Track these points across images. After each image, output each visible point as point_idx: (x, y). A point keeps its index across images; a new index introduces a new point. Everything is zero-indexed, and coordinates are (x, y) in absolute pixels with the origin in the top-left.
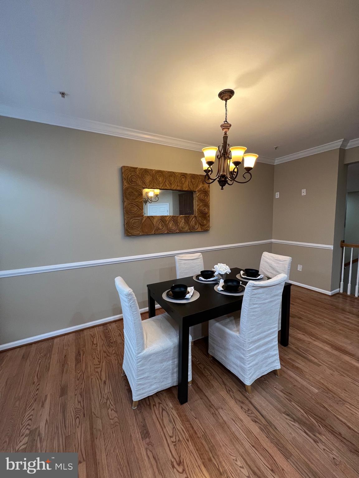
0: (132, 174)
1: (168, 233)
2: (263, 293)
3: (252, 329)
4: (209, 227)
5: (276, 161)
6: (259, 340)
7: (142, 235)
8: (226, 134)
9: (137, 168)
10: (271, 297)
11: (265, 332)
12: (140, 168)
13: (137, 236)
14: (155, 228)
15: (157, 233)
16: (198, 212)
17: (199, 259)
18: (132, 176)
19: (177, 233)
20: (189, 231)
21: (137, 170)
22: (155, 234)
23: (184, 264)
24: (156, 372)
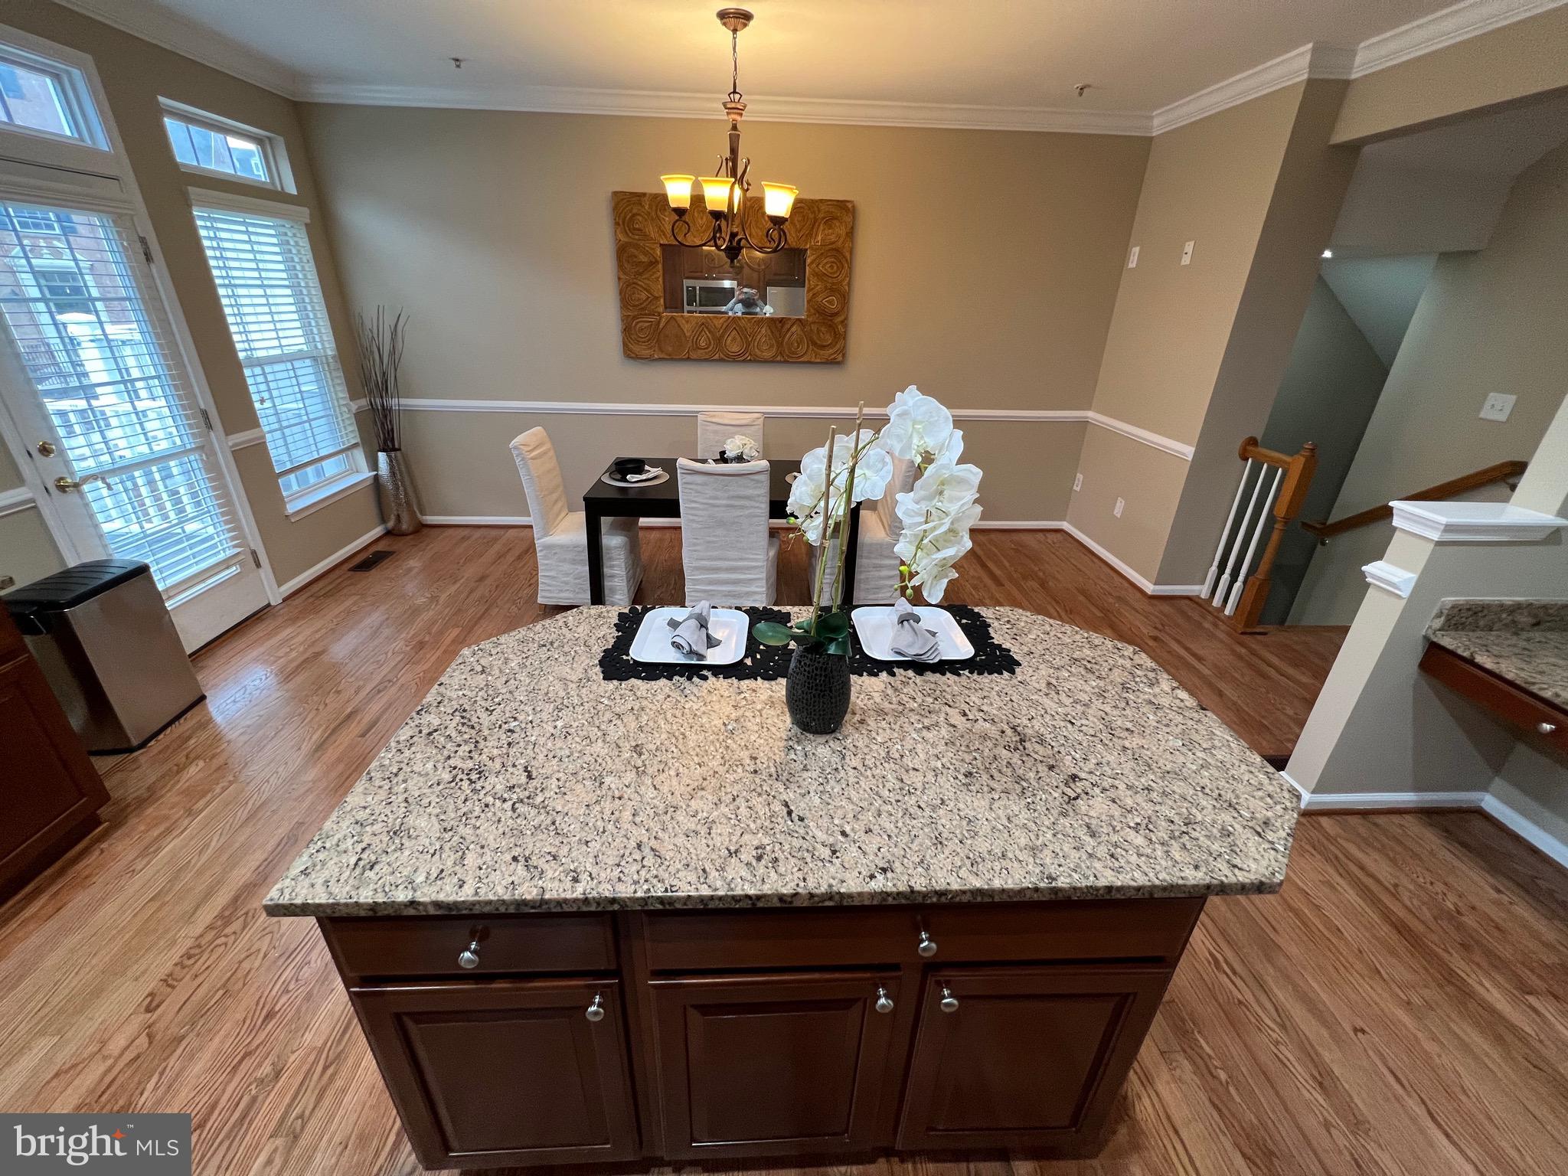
0: (635, 211)
1: (721, 360)
2: (705, 484)
3: (695, 545)
4: (843, 352)
5: (1156, 122)
6: (717, 570)
7: (661, 359)
8: (734, 128)
9: (644, 194)
10: (729, 498)
11: (729, 560)
12: (651, 194)
13: (650, 359)
14: (690, 344)
15: (695, 357)
16: (808, 310)
17: (753, 428)
18: (634, 215)
19: (744, 361)
20: (779, 358)
21: (646, 199)
22: (689, 359)
23: (716, 432)
24: (567, 575)
